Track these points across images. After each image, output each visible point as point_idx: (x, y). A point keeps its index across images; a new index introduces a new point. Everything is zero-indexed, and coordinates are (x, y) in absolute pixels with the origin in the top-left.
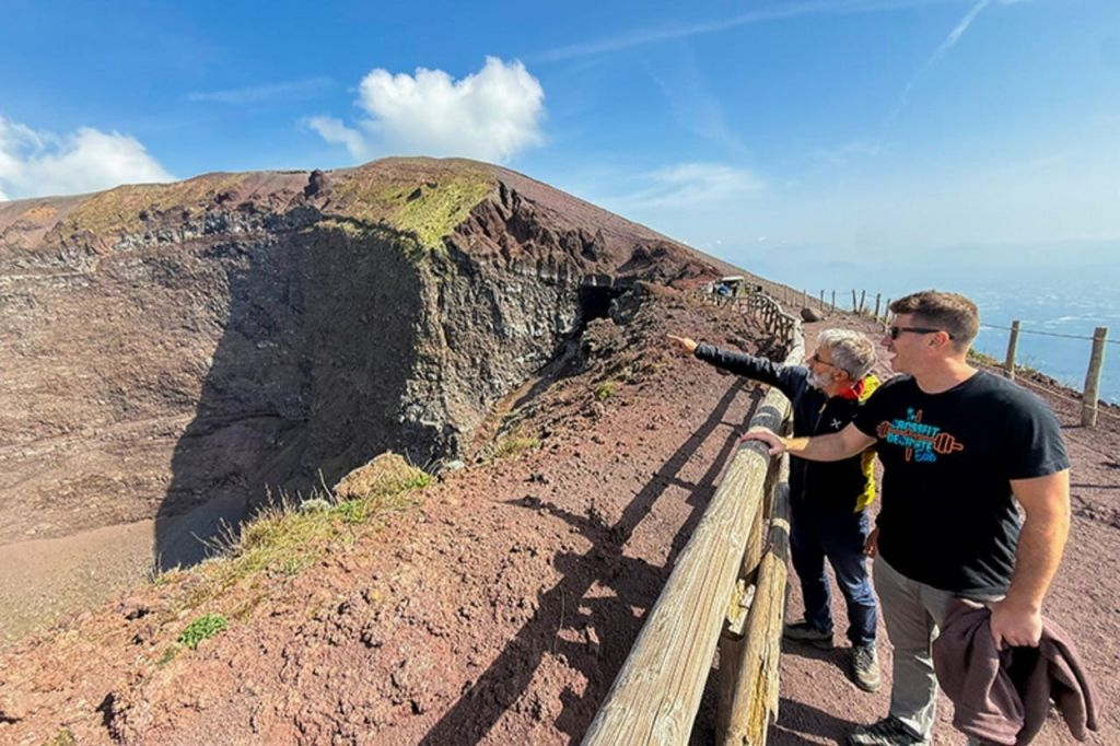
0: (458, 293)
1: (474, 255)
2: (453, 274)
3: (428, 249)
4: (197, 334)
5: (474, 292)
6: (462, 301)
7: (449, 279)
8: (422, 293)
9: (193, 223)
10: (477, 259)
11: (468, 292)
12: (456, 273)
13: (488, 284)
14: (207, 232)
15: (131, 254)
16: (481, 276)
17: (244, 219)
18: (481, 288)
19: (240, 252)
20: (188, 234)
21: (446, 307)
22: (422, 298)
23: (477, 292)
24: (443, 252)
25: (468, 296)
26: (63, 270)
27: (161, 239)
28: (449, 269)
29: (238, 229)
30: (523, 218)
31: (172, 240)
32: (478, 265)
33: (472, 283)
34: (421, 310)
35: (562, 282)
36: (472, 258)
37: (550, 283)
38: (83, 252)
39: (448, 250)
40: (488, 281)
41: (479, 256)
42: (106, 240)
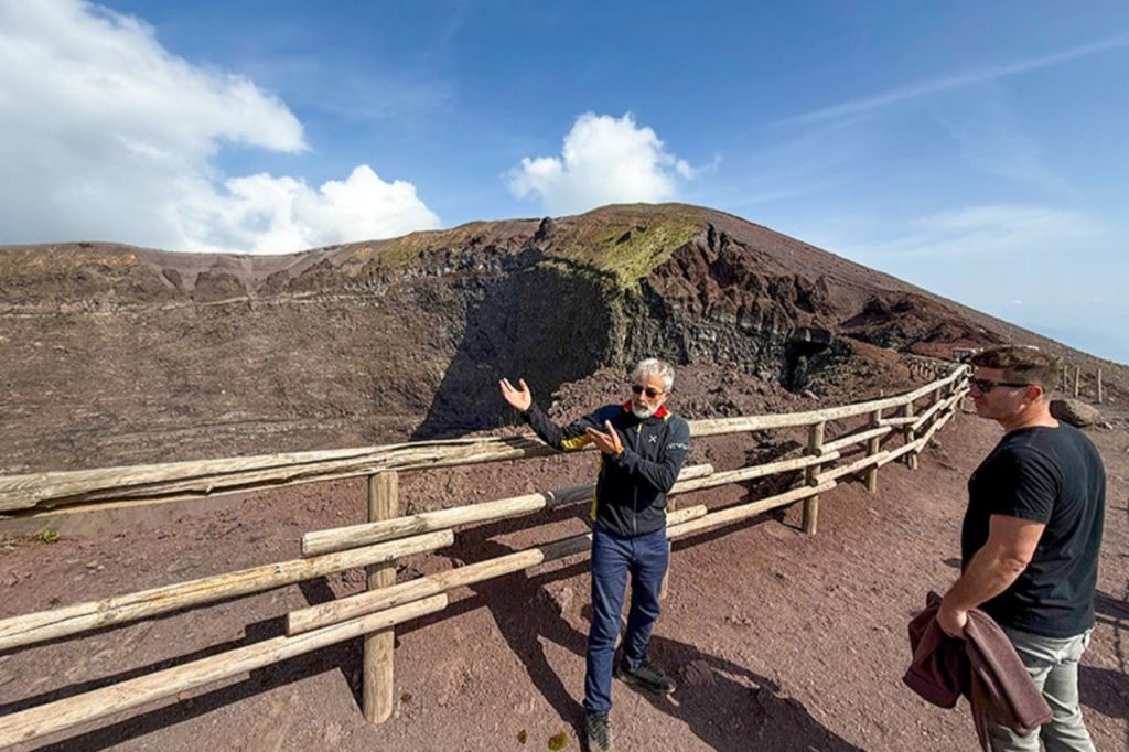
0: (646, 336)
1: (668, 298)
2: (644, 316)
3: (623, 289)
4: (437, 351)
5: (663, 336)
6: (650, 343)
7: (639, 320)
8: (610, 332)
9: (452, 261)
10: (671, 302)
11: (657, 335)
12: (647, 314)
13: (679, 329)
14: (460, 268)
15: (408, 283)
16: (673, 320)
17: (486, 258)
18: (672, 332)
19: (479, 285)
20: (447, 270)
21: (633, 349)
22: (611, 337)
23: (666, 336)
24: (638, 292)
25: (656, 340)
26: (367, 293)
27: (429, 273)
28: (641, 309)
29: (481, 266)
30: (728, 261)
31: (435, 274)
32: (671, 308)
33: (663, 326)
34: (607, 350)
35: (766, 335)
36: (666, 301)
37: (750, 333)
38: (380, 281)
39: (643, 291)
40: (680, 325)
41: (674, 299)
42: (396, 272)
